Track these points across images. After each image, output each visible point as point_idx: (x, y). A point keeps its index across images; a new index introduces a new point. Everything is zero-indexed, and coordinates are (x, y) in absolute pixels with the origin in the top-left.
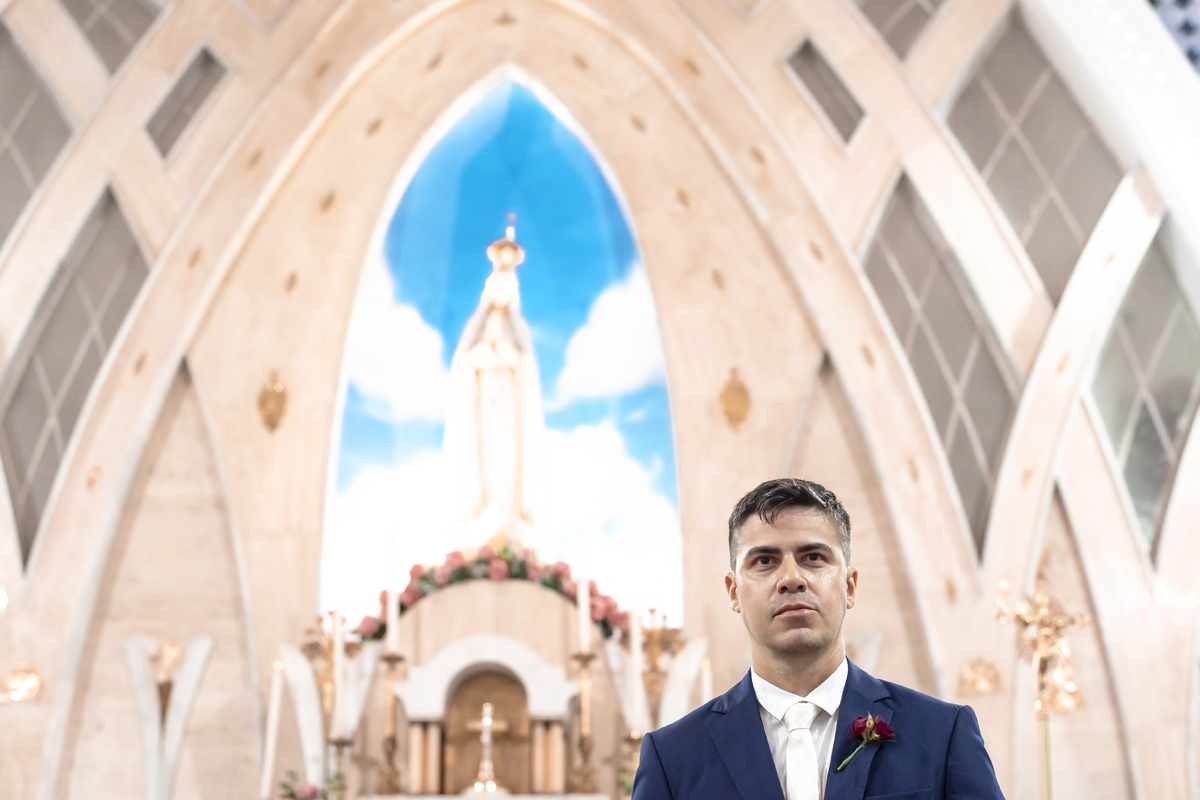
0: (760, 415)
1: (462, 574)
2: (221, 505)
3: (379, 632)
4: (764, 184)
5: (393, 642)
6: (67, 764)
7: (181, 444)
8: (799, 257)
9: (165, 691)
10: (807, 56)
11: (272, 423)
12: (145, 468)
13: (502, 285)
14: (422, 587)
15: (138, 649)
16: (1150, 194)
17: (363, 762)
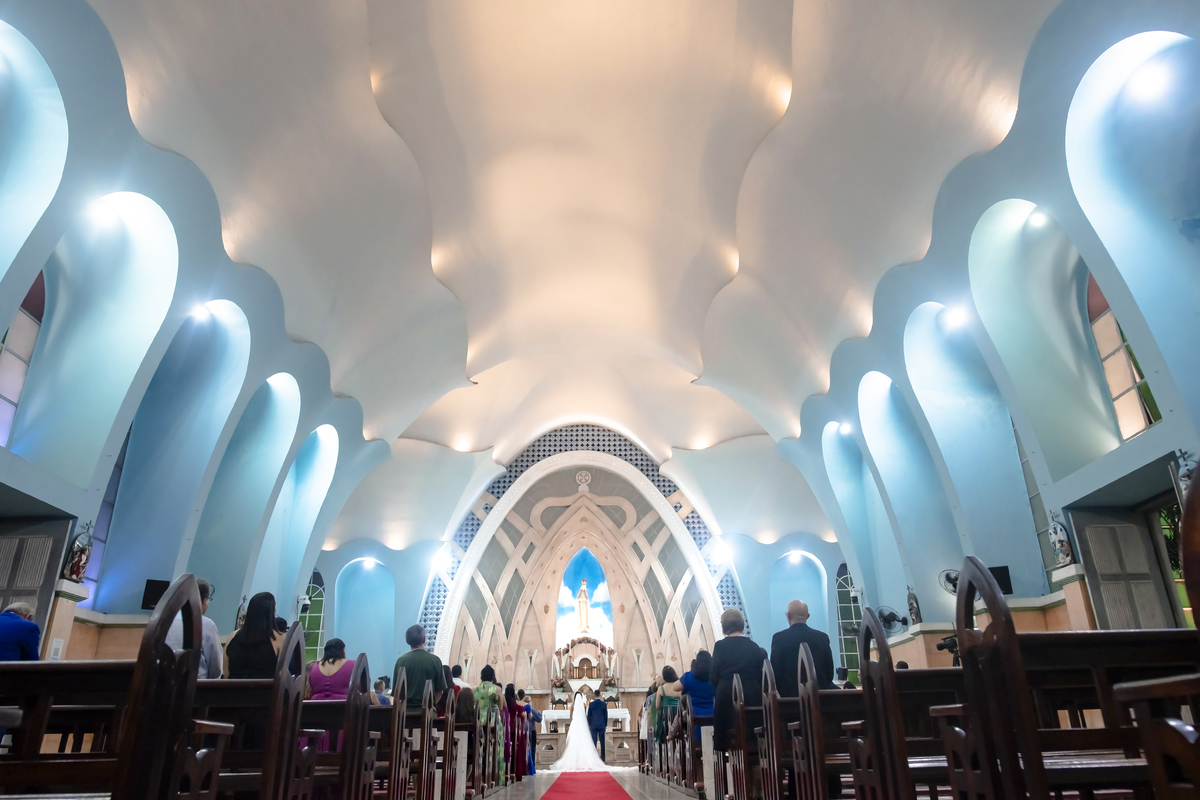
0: (626, 611)
1: (580, 642)
2: (538, 626)
3: (567, 651)
4: (627, 570)
5: (570, 653)
6: (515, 670)
7: (531, 616)
8: (633, 584)
9: (531, 658)
10: (635, 546)
11: (546, 612)
12: (525, 620)
13: (584, 587)
14: (574, 644)
15: (526, 652)
16: (691, 572)
17: (566, 673)
